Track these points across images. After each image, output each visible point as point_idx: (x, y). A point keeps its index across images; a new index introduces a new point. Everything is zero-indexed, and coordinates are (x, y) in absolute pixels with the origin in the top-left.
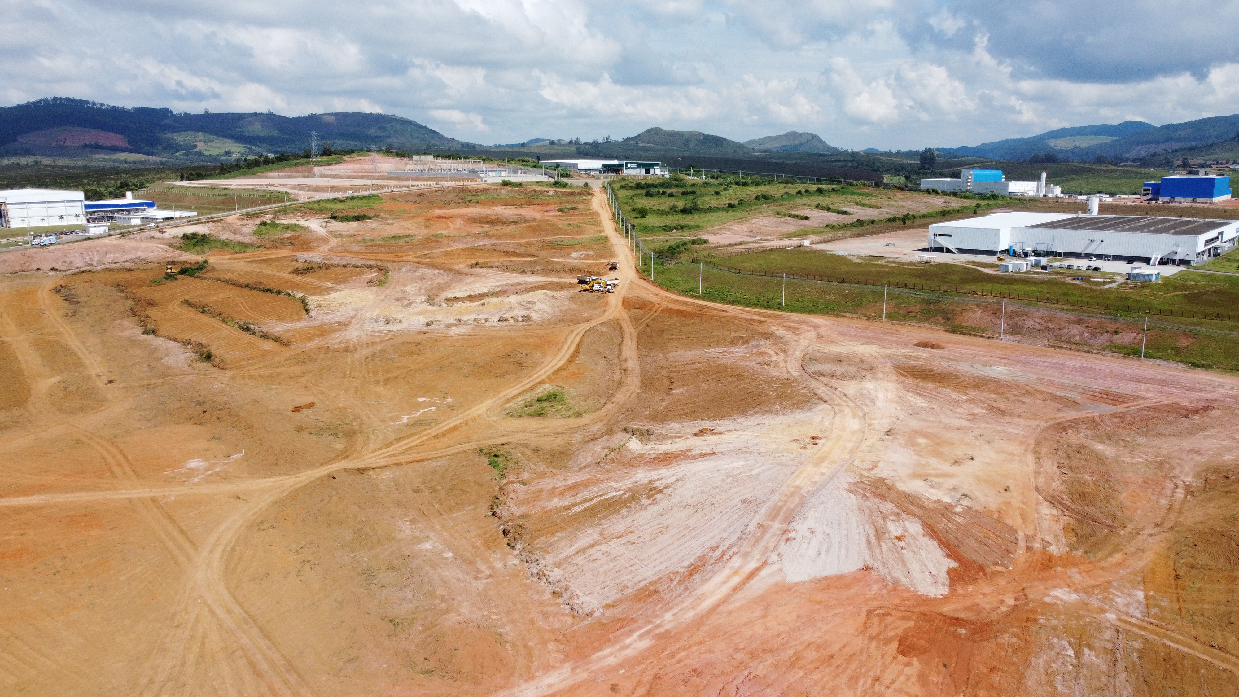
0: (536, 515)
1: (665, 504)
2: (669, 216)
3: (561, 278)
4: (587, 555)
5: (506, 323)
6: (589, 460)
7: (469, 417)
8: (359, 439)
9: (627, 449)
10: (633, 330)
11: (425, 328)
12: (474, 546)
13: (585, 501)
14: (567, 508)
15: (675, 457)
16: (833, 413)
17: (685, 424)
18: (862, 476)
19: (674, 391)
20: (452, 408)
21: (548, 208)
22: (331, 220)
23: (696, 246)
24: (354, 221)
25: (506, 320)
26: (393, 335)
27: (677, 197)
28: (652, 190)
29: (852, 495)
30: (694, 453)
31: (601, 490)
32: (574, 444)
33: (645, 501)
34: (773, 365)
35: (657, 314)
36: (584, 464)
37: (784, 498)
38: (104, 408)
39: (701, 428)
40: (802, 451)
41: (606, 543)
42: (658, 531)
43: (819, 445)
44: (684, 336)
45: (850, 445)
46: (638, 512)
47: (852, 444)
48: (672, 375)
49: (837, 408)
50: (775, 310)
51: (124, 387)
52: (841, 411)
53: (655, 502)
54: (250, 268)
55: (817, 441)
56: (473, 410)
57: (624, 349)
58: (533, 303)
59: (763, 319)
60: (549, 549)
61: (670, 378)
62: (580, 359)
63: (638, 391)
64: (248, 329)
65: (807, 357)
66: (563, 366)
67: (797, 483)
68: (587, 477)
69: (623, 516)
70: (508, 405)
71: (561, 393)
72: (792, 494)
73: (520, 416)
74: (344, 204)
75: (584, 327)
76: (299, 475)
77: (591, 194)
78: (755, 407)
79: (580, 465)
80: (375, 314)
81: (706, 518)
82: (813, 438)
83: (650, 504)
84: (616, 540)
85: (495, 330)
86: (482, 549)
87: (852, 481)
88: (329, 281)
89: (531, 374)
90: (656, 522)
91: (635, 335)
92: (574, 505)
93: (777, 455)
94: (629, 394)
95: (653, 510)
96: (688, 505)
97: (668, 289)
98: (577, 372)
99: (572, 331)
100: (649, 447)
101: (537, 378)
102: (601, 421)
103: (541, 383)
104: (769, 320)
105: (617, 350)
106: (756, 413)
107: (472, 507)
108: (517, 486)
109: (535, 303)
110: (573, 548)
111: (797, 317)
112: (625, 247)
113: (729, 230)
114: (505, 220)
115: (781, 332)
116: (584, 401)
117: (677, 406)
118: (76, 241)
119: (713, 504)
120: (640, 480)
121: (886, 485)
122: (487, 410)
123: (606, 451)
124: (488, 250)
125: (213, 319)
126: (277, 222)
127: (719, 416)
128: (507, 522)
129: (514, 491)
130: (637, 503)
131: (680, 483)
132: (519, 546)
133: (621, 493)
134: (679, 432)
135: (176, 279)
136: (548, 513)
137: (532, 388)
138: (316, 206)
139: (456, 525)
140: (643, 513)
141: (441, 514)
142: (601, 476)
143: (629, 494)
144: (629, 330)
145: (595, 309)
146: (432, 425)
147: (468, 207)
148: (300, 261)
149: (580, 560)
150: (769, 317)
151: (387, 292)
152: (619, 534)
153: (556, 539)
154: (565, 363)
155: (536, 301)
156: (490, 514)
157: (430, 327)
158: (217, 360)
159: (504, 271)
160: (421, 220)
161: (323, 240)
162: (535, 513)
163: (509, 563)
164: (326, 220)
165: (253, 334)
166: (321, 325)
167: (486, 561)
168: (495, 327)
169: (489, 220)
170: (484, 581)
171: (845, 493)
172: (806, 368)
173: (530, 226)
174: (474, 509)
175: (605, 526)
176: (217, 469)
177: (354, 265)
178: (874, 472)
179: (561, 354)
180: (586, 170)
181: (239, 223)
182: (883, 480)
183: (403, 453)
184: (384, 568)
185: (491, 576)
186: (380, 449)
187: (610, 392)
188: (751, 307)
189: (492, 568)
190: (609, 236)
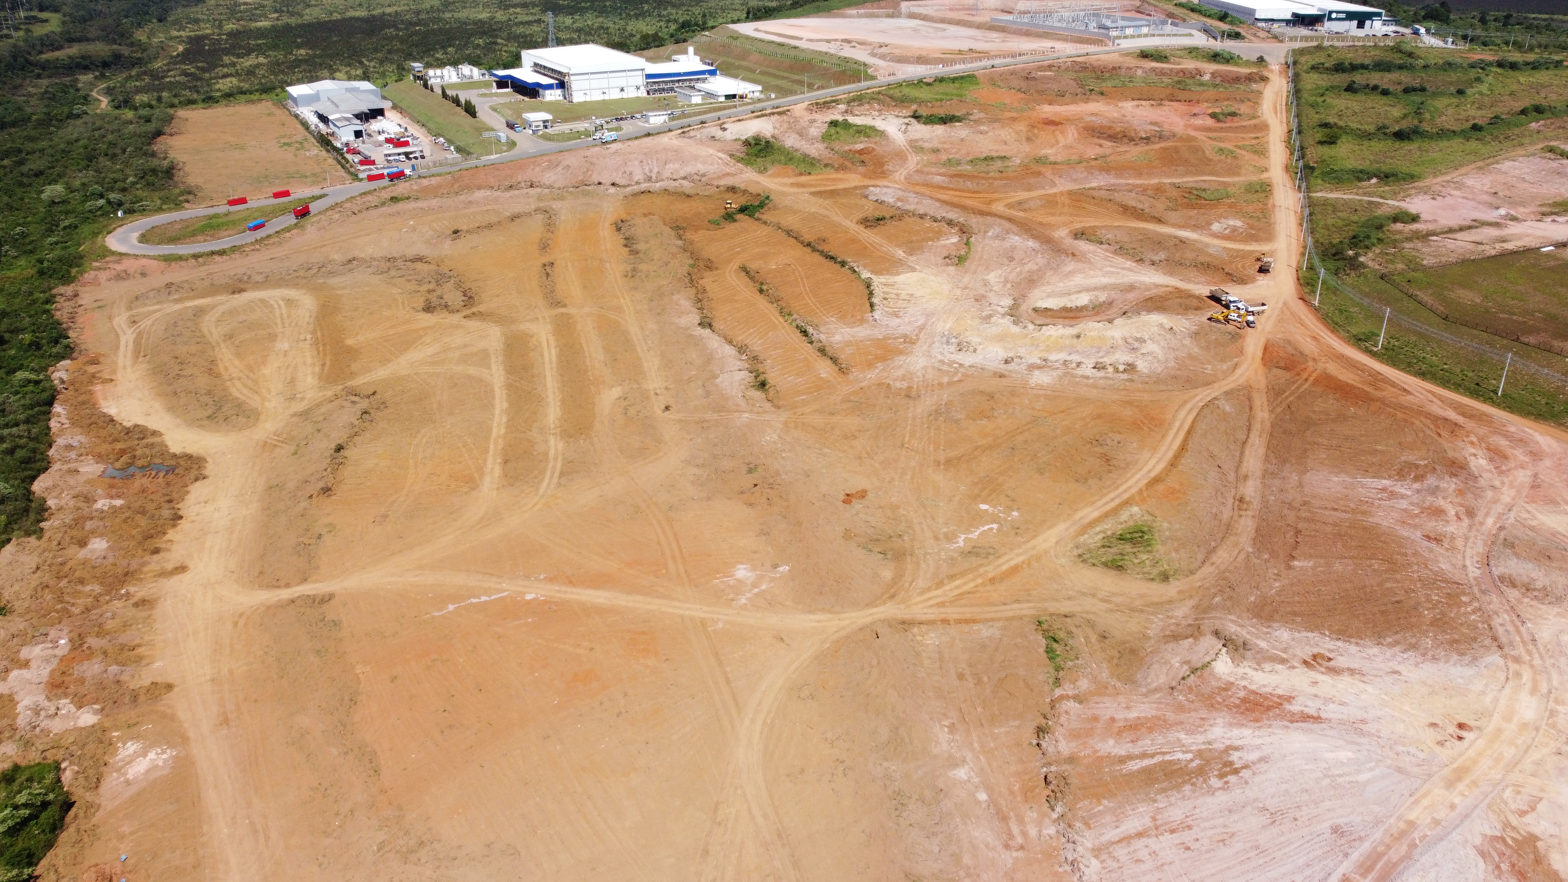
0: (1085, 761)
1: (1237, 795)
2: (1373, 143)
3: (1189, 281)
4: (1132, 849)
5: (1101, 374)
6: (1163, 679)
7: (1034, 552)
8: (909, 566)
9: (1212, 674)
10: (1266, 415)
11: (1003, 366)
12: (1012, 792)
13: (1144, 756)
14: (1122, 760)
15: (1269, 708)
16: (1503, 677)
17: (1296, 634)
18: (1507, 825)
19: (1296, 563)
20: (1017, 530)
21: (1196, 110)
22: (912, 120)
23: (1399, 226)
24: (939, 124)
25: (1104, 368)
26: (965, 375)
27: (1395, 95)
28: (1359, 78)
29: (1481, 862)
30: (1295, 708)
31: (1167, 743)
32: (1150, 638)
33: (1215, 782)
34: (1446, 545)
35: (1305, 386)
36: (1154, 685)
37: (1387, 840)
38: (660, 454)
39: (1315, 651)
40: (1438, 749)
41: (1157, 836)
42: (1220, 838)
43: (1465, 743)
44: (1335, 442)
45: (1509, 753)
46: (1202, 795)
47: (1512, 751)
48: (1300, 526)
49: (1513, 666)
50: (1484, 402)
51: (680, 421)
52: (1518, 675)
53: (1226, 787)
54: (815, 206)
55: (1463, 733)
56: (1040, 539)
57: (1247, 452)
58: (1141, 341)
59: (1460, 420)
60: (1091, 822)
61: (1298, 532)
62: (1187, 461)
63: (1250, 550)
64: (805, 333)
65: (1502, 535)
66: (1161, 472)
67: (1412, 816)
68: (1154, 713)
69: (1184, 797)
70: (1082, 539)
71: (1150, 528)
72: (1403, 834)
73: (1094, 565)
74: (931, 88)
75: (1203, 395)
76: (843, 616)
77: (1264, 79)
78: (1396, 633)
79: (1149, 684)
80: (948, 326)
81: (1282, 839)
82: (1461, 726)
83: (1220, 789)
84: (1168, 836)
85: (1087, 385)
86: (1019, 799)
87: (1489, 833)
88: (899, 246)
89: (1119, 482)
90: (1221, 820)
91: (1268, 425)
92: (1131, 757)
93: (1401, 749)
94: (1236, 552)
95: (1222, 798)
96: (1265, 809)
97: (1334, 326)
98: (1177, 487)
99: (1185, 402)
100: (1240, 671)
101: (1126, 491)
102: (1191, 597)
103: (1127, 503)
104: (1469, 424)
105: (1238, 454)
106: (1397, 643)
107: (1016, 723)
108: (1071, 705)
109: (1145, 341)
110: (1118, 831)
111: (1516, 424)
112: (1292, 213)
113: (1459, 186)
114: (1133, 134)
115: (1479, 462)
116: (1177, 551)
117: (1294, 594)
118: (636, 138)
119: (1296, 819)
120: (1215, 740)
121: (1535, 850)
122: (1057, 542)
123: (1186, 667)
124: (1102, 199)
125: (769, 305)
126: (851, 119)
127: (1343, 633)
128: (1050, 764)
129: (1067, 712)
130: (1205, 781)
131: (1263, 767)
132: (1059, 809)
133: (1189, 756)
134: (1285, 650)
135: (735, 221)
136: (1101, 760)
137: (1115, 511)
138: (897, 93)
139: (996, 749)
140: (1209, 800)
141: (982, 725)
142: (1171, 716)
143: (1197, 762)
144: (1262, 415)
145: (1223, 360)
146: (991, 557)
147: (1087, 101)
148: (870, 198)
149: (1121, 852)
150: (1471, 417)
151: (966, 279)
152: (1174, 825)
153: (1101, 808)
154: (1165, 468)
155: (1146, 337)
156: (1035, 742)
157: (1010, 367)
158: (772, 392)
159: (1115, 252)
160: (1022, 127)
161: (900, 156)
162: (1085, 757)
163: (1045, 832)
164: (907, 121)
165: (811, 343)
166: (886, 338)
167: (1021, 821)
168: (1088, 378)
169: (1111, 132)
170: (1015, 854)
171: (1473, 853)
172: (1492, 563)
173: (1165, 149)
174: (1018, 727)
175: (1161, 805)
176: (764, 587)
177: (932, 217)
178: (1528, 819)
179: (1163, 449)
180: (1266, 20)
181: (808, 117)
182: (1532, 839)
183: (952, 602)
184: (915, 797)
185: (1022, 848)
186: (929, 589)
187: (1213, 544)
188: (1449, 388)
189: (1024, 834)
190: (1274, 181)
